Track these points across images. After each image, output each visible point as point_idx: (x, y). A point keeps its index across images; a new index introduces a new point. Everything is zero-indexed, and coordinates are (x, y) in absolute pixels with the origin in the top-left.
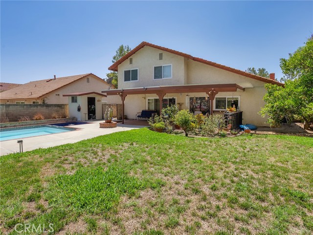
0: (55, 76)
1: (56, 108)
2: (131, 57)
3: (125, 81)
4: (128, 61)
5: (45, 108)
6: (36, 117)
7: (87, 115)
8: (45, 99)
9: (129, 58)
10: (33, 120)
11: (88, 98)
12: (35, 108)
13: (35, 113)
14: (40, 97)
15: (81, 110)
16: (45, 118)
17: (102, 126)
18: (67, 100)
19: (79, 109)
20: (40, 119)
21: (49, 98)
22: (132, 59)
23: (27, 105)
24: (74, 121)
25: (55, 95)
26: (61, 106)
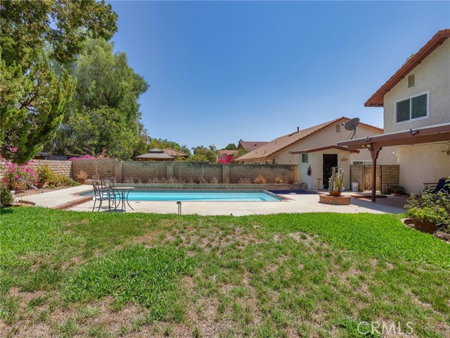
0: (298, 128)
1: (282, 170)
2: (410, 74)
3: (398, 121)
4: (405, 81)
5: (269, 169)
6: (257, 180)
7: (322, 182)
8: (276, 158)
9: (407, 76)
10: (253, 183)
11: (324, 155)
12: (258, 169)
13: (257, 176)
14: (270, 155)
15: (312, 173)
16: (267, 182)
17: (323, 201)
18: (297, 159)
19: (309, 173)
20: (261, 182)
21: (279, 156)
22: (413, 76)
23: (250, 165)
24: (303, 188)
25: (287, 152)
26: (289, 167)
